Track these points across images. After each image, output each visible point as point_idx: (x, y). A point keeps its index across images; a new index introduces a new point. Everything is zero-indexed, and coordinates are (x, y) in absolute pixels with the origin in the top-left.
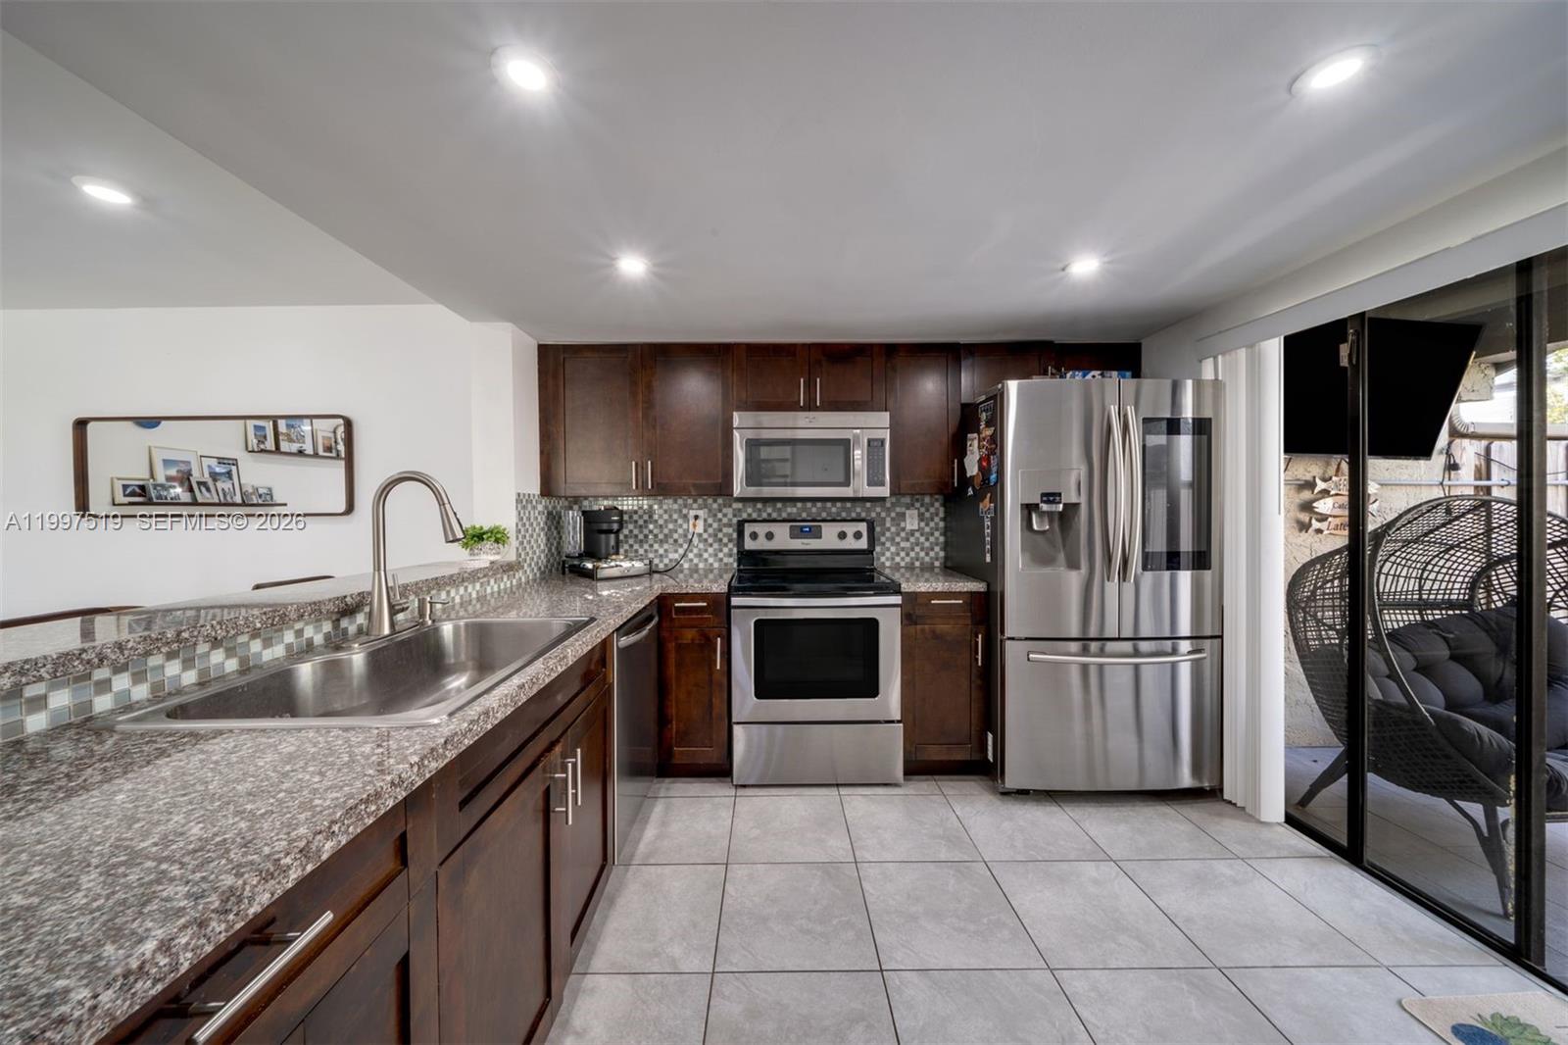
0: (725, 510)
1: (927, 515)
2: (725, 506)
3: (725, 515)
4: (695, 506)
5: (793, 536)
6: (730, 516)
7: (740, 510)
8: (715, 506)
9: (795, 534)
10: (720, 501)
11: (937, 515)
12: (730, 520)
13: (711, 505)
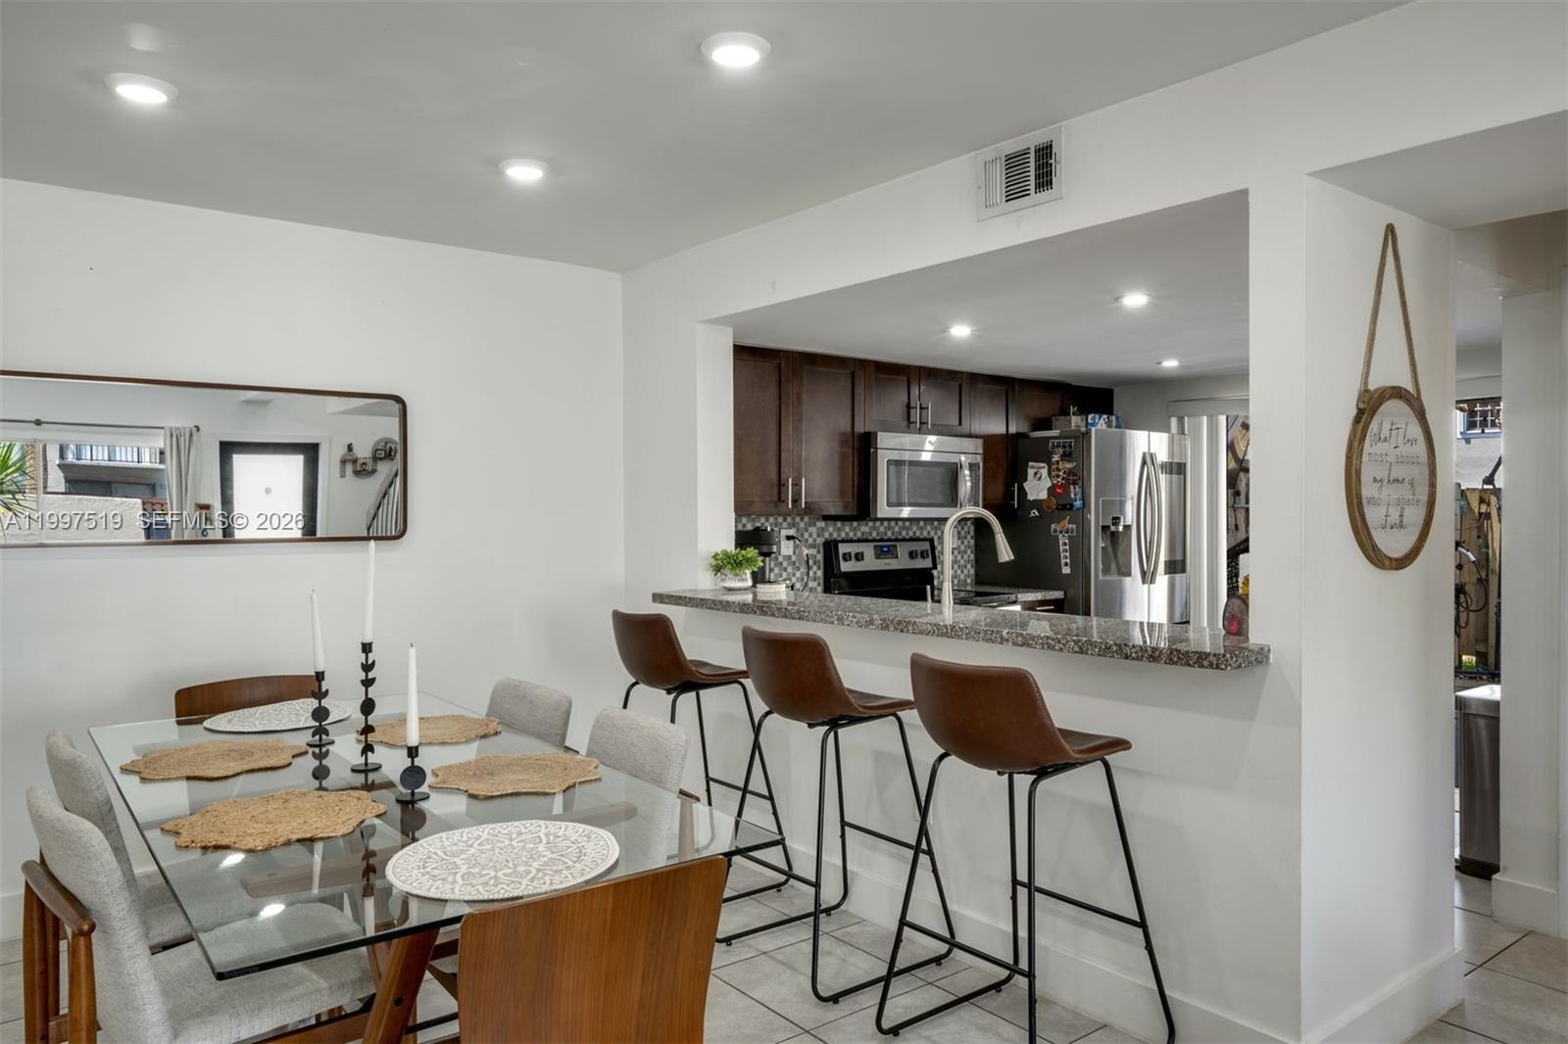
0: (811, 529)
1: (963, 533)
2: (810, 526)
3: (811, 535)
4: (785, 525)
5: (878, 557)
6: (815, 536)
7: (823, 529)
8: (802, 525)
9: (880, 553)
10: (806, 519)
11: (969, 533)
12: (815, 540)
13: (798, 524)
